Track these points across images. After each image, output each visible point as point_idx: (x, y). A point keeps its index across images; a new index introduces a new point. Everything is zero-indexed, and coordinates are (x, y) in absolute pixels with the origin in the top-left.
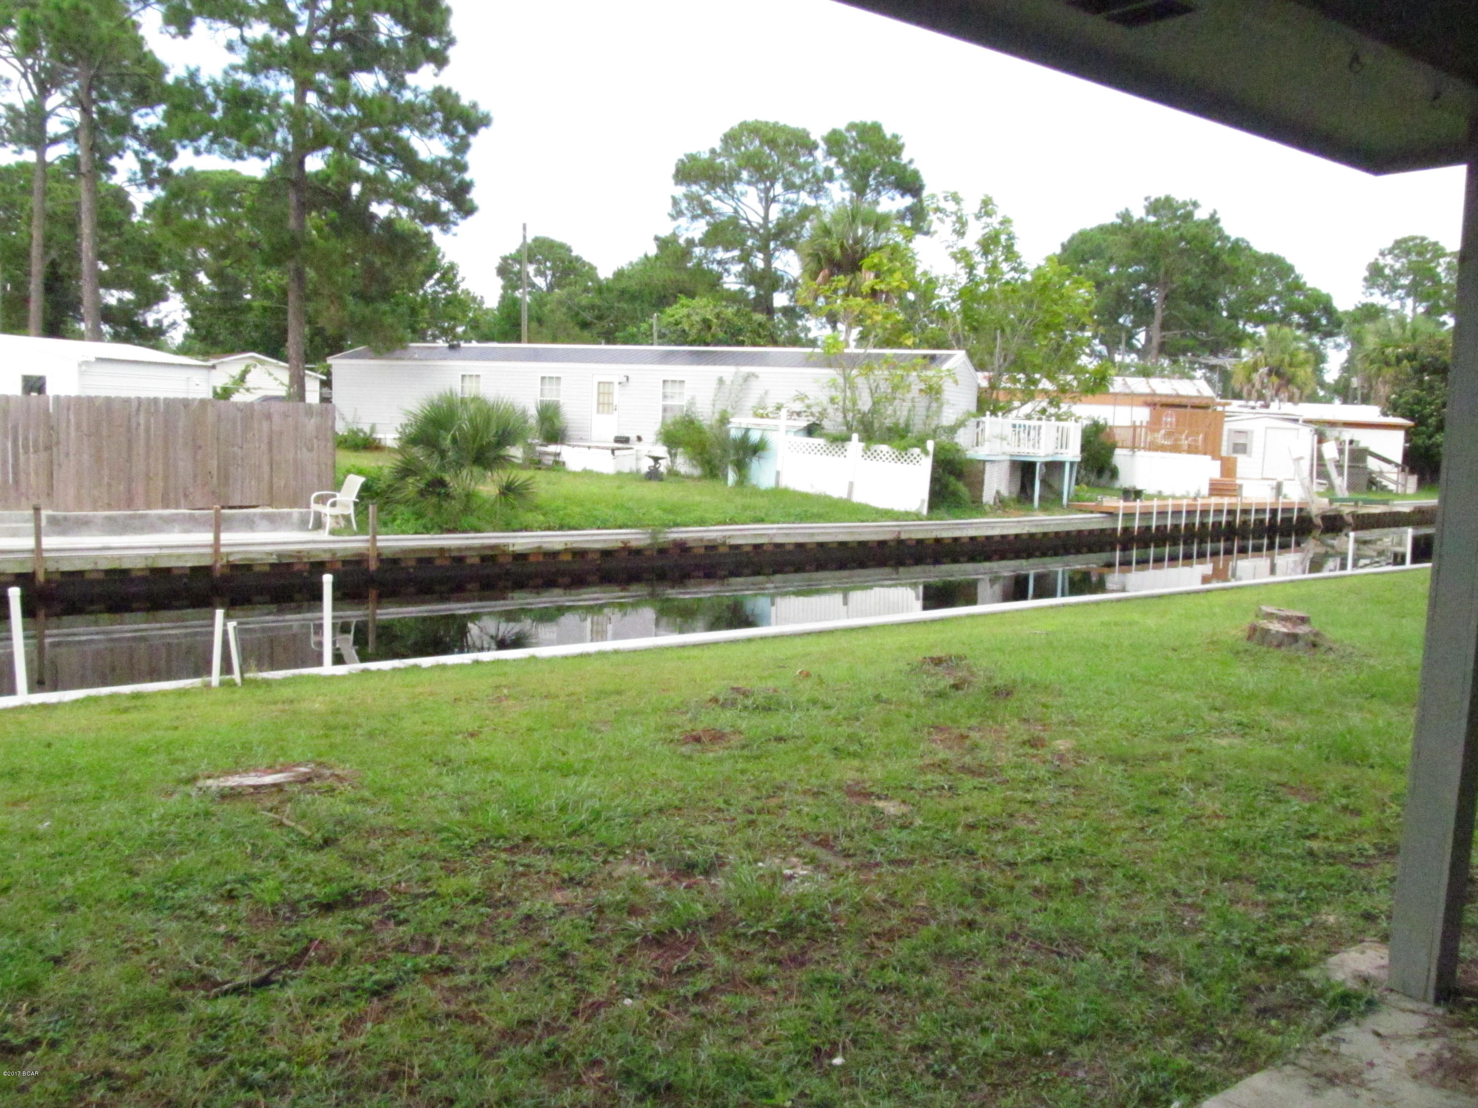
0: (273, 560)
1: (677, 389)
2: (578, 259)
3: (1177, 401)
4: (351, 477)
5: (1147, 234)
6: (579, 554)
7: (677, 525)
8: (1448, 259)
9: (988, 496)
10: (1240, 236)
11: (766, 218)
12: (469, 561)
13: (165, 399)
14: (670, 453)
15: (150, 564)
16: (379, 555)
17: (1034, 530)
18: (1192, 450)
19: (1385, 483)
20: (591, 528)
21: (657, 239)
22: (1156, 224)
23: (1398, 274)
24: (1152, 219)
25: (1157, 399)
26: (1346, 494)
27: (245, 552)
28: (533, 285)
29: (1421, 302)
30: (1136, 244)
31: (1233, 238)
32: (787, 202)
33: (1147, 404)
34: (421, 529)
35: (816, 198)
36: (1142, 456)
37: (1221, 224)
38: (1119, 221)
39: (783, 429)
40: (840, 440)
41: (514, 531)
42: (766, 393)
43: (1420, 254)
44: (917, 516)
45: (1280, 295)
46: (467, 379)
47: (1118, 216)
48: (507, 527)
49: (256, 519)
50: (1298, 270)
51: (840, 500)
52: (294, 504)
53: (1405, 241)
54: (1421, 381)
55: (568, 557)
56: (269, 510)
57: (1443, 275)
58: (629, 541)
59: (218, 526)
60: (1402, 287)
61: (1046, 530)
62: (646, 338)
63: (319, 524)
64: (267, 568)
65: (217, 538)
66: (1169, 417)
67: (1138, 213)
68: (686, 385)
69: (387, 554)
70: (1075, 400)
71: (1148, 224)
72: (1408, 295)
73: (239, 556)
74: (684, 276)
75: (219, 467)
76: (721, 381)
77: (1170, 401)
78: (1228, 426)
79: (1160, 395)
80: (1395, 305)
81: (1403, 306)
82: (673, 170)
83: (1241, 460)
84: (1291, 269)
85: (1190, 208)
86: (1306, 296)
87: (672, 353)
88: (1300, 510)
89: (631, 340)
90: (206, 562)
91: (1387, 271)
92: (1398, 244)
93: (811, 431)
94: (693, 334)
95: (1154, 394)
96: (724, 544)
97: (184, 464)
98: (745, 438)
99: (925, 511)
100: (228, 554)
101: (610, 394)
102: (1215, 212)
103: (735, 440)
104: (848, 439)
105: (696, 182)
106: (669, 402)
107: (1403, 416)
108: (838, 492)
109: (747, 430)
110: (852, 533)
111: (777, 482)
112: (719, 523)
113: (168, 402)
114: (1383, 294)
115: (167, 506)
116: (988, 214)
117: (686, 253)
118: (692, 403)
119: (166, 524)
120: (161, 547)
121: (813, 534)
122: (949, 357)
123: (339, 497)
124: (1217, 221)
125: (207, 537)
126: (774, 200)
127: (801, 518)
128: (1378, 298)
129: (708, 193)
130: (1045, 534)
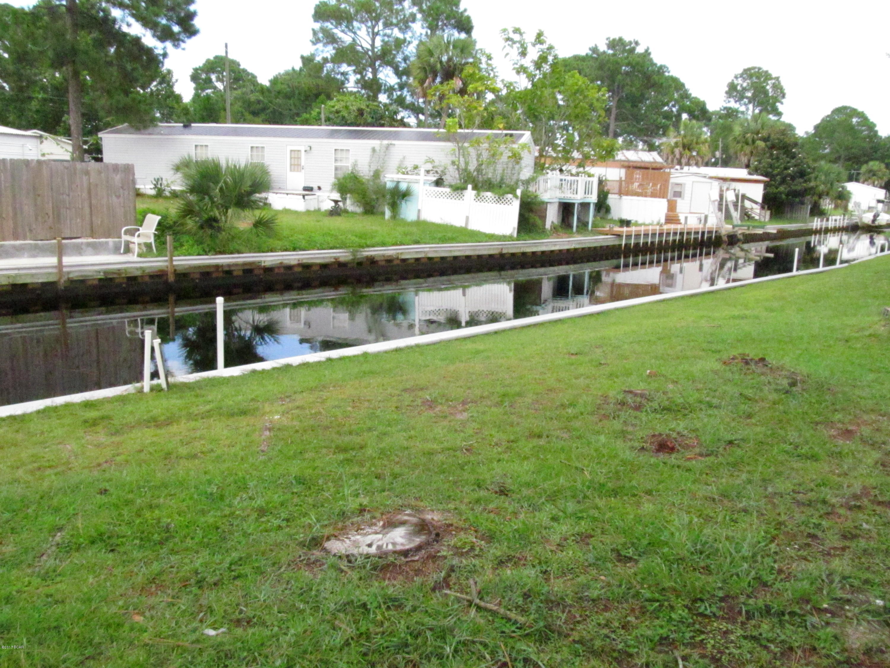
0: (101, 276)
1: (344, 155)
2: (244, 71)
3: (643, 165)
4: (150, 216)
5: (608, 61)
6: (306, 267)
7: (368, 246)
8: (773, 81)
9: (548, 226)
10: (663, 64)
11: (373, 45)
12: (235, 273)
13: (11, 160)
14: (341, 197)
15: (11, 281)
16: (175, 270)
17: (577, 246)
18: (654, 195)
19: (753, 215)
20: (313, 249)
21: (302, 57)
22: (614, 55)
23: (744, 89)
24: (610, 52)
25: (631, 164)
26: (739, 223)
27: (80, 271)
28: (215, 88)
29: (758, 106)
30: (601, 67)
31: (659, 65)
32: (385, 35)
33: (623, 167)
34: (201, 252)
35: (404, 33)
36: (626, 199)
37: (652, 56)
38: (590, 52)
39: (422, 182)
40: (459, 189)
41: (263, 252)
42: (404, 158)
43: (758, 78)
44: (510, 238)
45: (676, 101)
46: (199, 148)
47: (590, 49)
48: (259, 250)
49: (83, 247)
50: (687, 87)
51: (461, 227)
52: (108, 235)
53: (749, 69)
54: (772, 155)
55: (300, 269)
56: (91, 240)
57: (770, 90)
58: (339, 257)
59: (60, 252)
60: (747, 98)
61: (584, 246)
62: (317, 121)
63: (128, 250)
64: (96, 282)
65: (60, 261)
66: (638, 175)
67: (603, 47)
68: (351, 153)
69: (180, 270)
70: (593, 164)
71: (609, 55)
72: (750, 102)
73: (76, 274)
74: (320, 82)
75: (53, 208)
76: (374, 150)
77: (639, 165)
78: (672, 181)
79: (632, 162)
80: (743, 108)
81: (748, 109)
82: (312, 12)
83: (679, 201)
84: (683, 85)
85: (633, 45)
86: (691, 102)
87: (336, 131)
88: (716, 232)
89: (306, 122)
90: (51, 279)
91: (739, 88)
92: (746, 71)
93: (439, 183)
94: (351, 118)
95: (628, 161)
96: (398, 258)
97: (28, 209)
98: (397, 187)
99: (515, 235)
100: (69, 273)
101: (299, 158)
102: (648, 48)
103: (389, 190)
104: (465, 188)
105: (328, 21)
106: (339, 164)
107: (762, 175)
108: (459, 223)
109: (398, 182)
110: (475, 250)
111: (419, 217)
112: (393, 245)
113: (13, 162)
114: (736, 102)
115: (16, 238)
116: (541, 43)
117: (320, 67)
118: (355, 165)
119: (17, 252)
120: (19, 269)
121: (451, 251)
122: (522, 135)
123: (142, 230)
124: (650, 54)
125: (53, 260)
126: (377, 34)
127: (444, 240)
128: (733, 104)
129: (336, 27)
130: (583, 249)
